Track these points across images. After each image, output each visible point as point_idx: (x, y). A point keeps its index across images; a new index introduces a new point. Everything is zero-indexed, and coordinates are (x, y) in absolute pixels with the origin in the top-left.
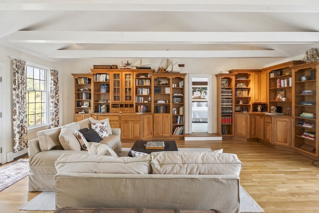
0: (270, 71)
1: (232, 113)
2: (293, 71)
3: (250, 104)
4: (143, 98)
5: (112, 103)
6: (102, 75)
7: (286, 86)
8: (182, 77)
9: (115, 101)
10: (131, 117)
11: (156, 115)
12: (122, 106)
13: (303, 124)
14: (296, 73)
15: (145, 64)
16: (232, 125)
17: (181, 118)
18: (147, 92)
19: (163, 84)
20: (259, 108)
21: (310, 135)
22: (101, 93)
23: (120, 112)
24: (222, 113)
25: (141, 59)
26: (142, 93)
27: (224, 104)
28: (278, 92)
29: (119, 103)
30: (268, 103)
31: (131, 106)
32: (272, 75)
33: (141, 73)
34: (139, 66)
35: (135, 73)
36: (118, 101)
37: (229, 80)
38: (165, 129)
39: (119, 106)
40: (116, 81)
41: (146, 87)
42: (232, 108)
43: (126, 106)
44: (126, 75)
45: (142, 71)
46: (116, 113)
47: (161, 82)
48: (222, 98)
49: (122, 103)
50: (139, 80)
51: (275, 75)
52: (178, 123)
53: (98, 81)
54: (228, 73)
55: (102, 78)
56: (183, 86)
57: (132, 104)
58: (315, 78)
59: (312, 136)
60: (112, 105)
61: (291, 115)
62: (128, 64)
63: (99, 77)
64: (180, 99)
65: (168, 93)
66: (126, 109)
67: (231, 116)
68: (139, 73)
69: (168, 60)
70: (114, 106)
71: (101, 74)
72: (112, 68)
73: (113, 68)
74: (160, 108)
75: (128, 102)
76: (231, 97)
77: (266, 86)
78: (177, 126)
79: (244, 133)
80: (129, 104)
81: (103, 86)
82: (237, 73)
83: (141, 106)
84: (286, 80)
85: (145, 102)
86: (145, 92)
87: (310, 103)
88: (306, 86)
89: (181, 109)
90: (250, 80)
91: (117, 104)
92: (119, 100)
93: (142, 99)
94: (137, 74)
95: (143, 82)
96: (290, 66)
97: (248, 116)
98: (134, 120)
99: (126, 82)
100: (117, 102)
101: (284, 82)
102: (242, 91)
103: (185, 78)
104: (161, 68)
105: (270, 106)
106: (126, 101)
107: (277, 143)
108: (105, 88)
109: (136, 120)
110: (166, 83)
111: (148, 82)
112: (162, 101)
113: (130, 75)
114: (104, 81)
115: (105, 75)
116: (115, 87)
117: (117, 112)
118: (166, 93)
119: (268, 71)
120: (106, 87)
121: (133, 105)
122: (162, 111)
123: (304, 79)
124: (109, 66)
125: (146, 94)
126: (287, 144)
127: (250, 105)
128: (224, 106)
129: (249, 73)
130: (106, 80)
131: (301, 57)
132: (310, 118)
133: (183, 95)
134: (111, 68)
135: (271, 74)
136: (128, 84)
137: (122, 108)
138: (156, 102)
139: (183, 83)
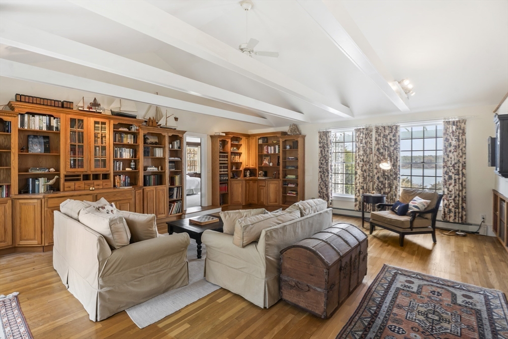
0: (259, 137)
1: (228, 180)
2: (281, 140)
3: (241, 169)
4: (121, 163)
5: (65, 173)
6: (37, 117)
7: (272, 152)
8: (180, 135)
9: (73, 170)
10: (115, 195)
11: (147, 188)
12: (86, 177)
13: (288, 185)
14: (283, 142)
15: (126, 109)
16: (228, 193)
17: (177, 190)
18: (129, 154)
19: (152, 143)
20: (248, 173)
21: (293, 192)
22: (30, 153)
23: (91, 189)
24: (220, 180)
25: (121, 99)
26: (121, 155)
27: (222, 170)
28: (264, 157)
29: (83, 172)
30: (257, 168)
31: (106, 176)
32: (261, 142)
33: (123, 123)
34: (116, 110)
35: (112, 122)
36: (80, 170)
37: (224, 143)
38: (160, 207)
39: (82, 177)
40: (76, 132)
41: (128, 146)
42: (227, 174)
43: (96, 177)
44: (96, 123)
45: (126, 120)
46: (75, 190)
47: (148, 139)
48: (220, 164)
49: (89, 173)
50: (115, 134)
51: (263, 141)
52: (175, 198)
53: (26, 128)
54: (224, 134)
55: (38, 123)
56: (179, 148)
57: (107, 173)
58: (297, 148)
59: (295, 193)
60: (66, 176)
61: (279, 178)
62: (95, 104)
63: (29, 120)
64: (174, 164)
65: (159, 156)
66: (96, 182)
67: (227, 183)
68: (120, 122)
69: (157, 109)
70: (70, 178)
71: (33, 114)
72: (65, 106)
73: (67, 108)
74: (149, 178)
75: (101, 170)
76: (227, 162)
77: (255, 151)
78: (174, 202)
79: (240, 200)
80: (101, 173)
81: (36, 140)
82: (232, 136)
83: (120, 176)
84: (272, 147)
85: (127, 169)
86: (127, 154)
87: (293, 167)
88: (287, 153)
89: (177, 178)
90: (241, 145)
91: (76, 173)
92: (82, 166)
93: (120, 165)
94: (117, 123)
95: (122, 137)
96: (278, 135)
97: (244, 182)
98: (120, 198)
99: (96, 136)
100: (78, 170)
101: (271, 148)
102: (235, 155)
103: (183, 136)
104: (152, 118)
105: (259, 171)
106: (97, 169)
107: (270, 204)
108: (39, 142)
109: (125, 198)
110: (156, 142)
111: (131, 138)
112: (154, 168)
113: (104, 123)
114: (45, 129)
115: (45, 119)
116: (73, 143)
117: (79, 188)
118: (157, 156)
119: (258, 137)
120: (42, 140)
121: (109, 174)
122: (152, 182)
123: (288, 147)
124: (58, 101)
125: (129, 158)
126: (277, 204)
127: (241, 171)
128: (222, 173)
129: (241, 137)
130: (49, 127)
131: (286, 129)
132: (294, 179)
133: (181, 159)
134: (63, 107)
135: (260, 140)
136: (99, 140)
137: (87, 182)
138: (145, 169)
139: (179, 143)
